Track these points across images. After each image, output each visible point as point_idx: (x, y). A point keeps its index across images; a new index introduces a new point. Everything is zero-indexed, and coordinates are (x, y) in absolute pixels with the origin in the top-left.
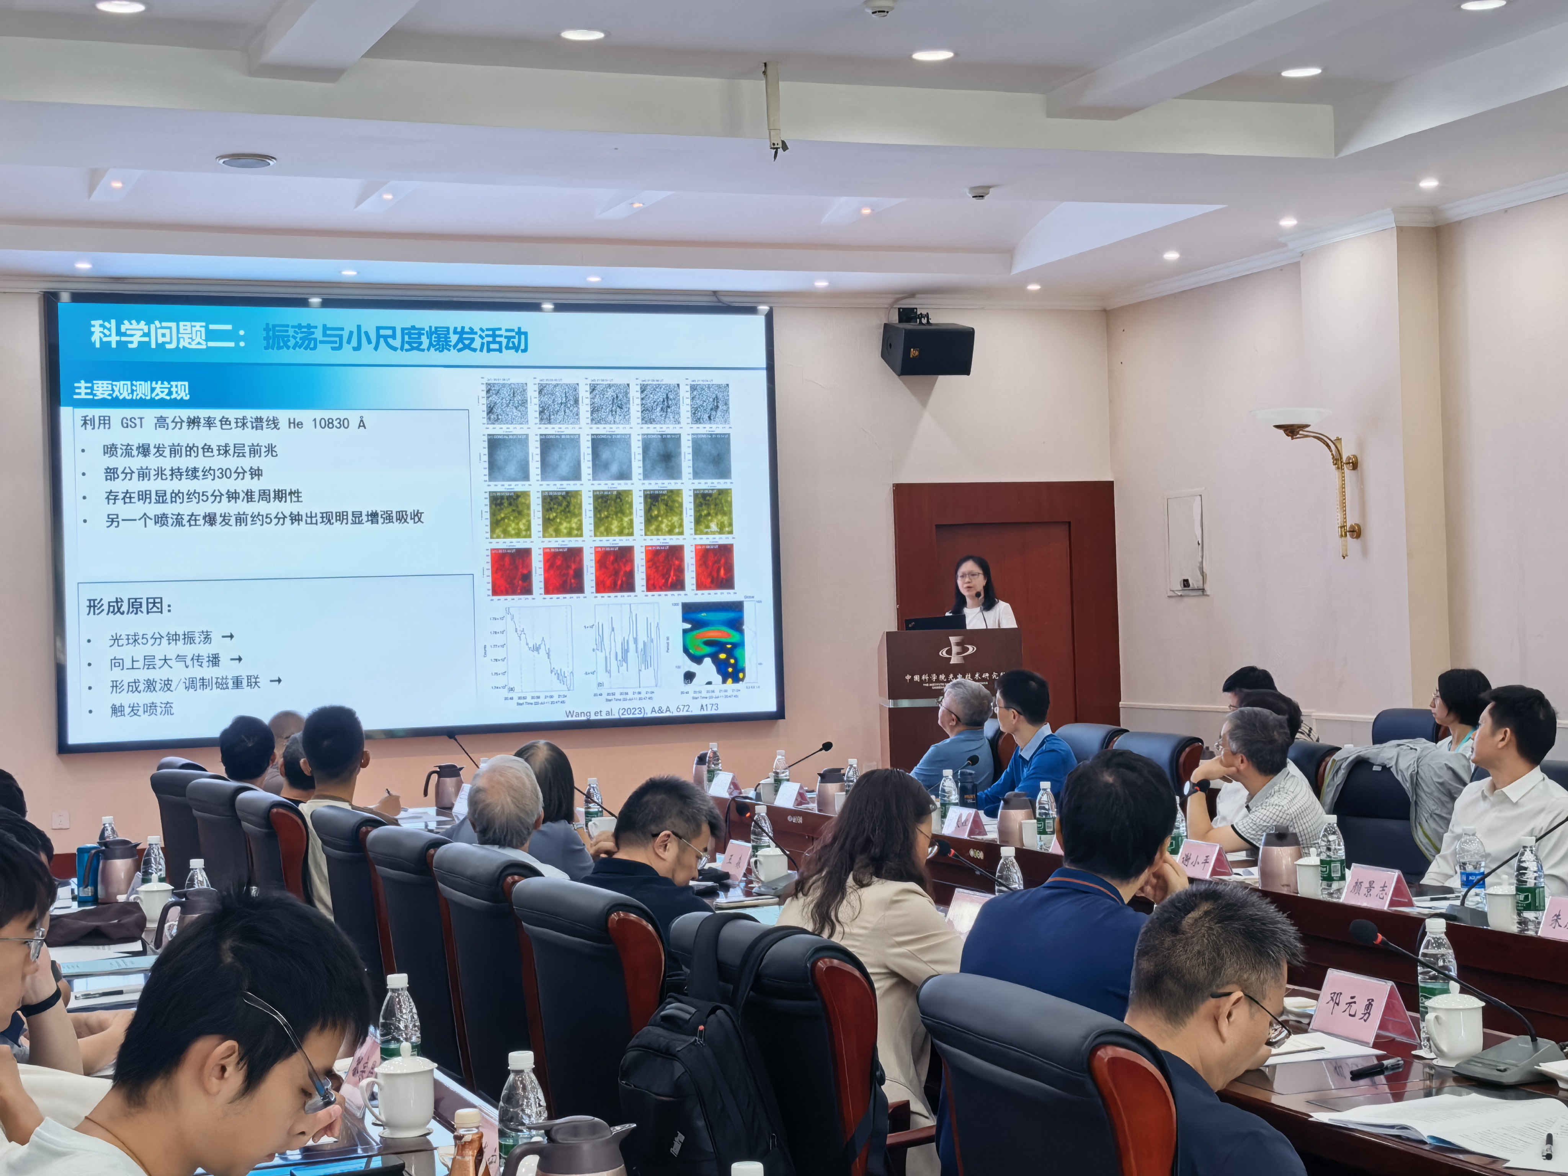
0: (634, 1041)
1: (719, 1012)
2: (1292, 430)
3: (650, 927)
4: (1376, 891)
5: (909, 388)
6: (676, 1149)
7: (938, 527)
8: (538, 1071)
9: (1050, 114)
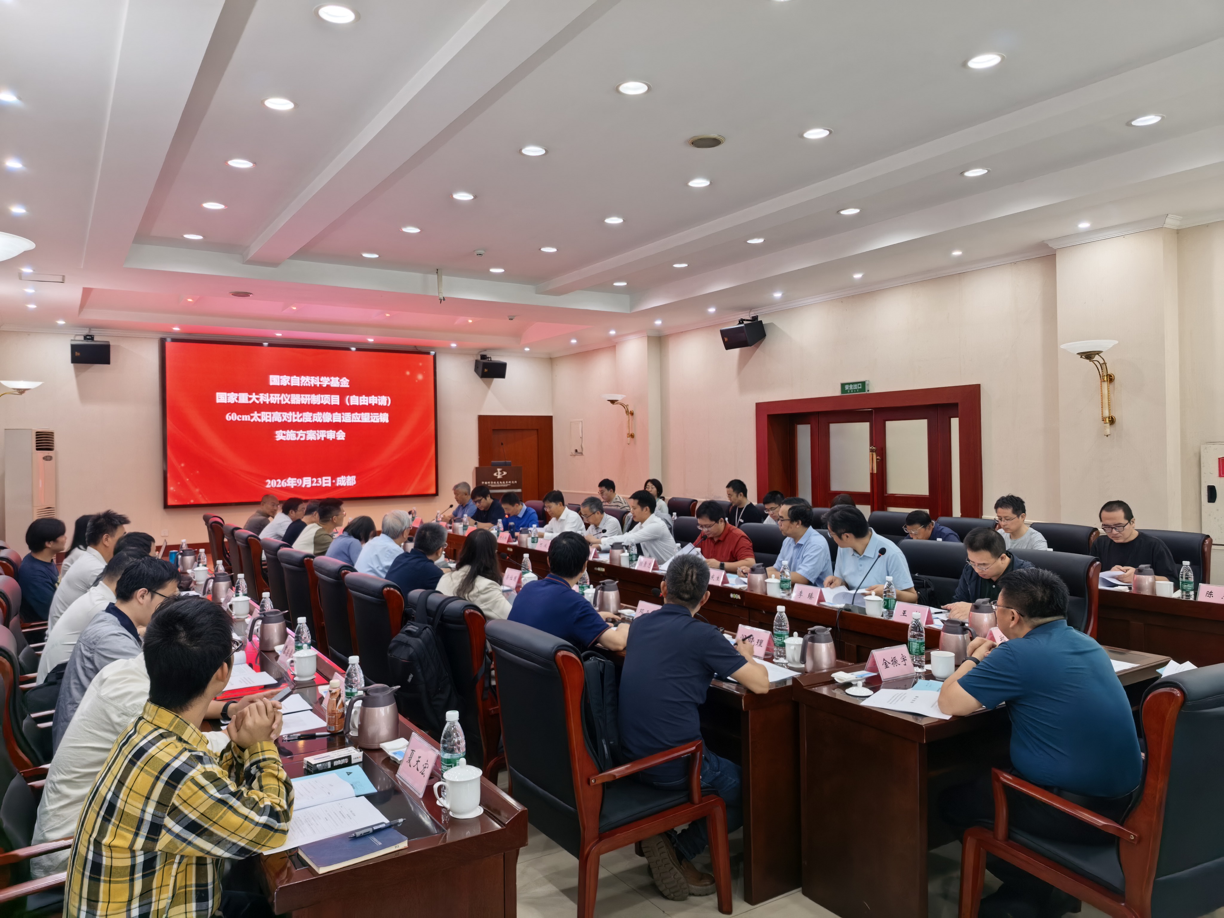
0: (394, 639)
1: (427, 629)
2: (613, 402)
3: (398, 593)
4: (647, 565)
5: (484, 382)
6: (410, 680)
7: (494, 430)
8: (361, 664)
9: (537, 293)
